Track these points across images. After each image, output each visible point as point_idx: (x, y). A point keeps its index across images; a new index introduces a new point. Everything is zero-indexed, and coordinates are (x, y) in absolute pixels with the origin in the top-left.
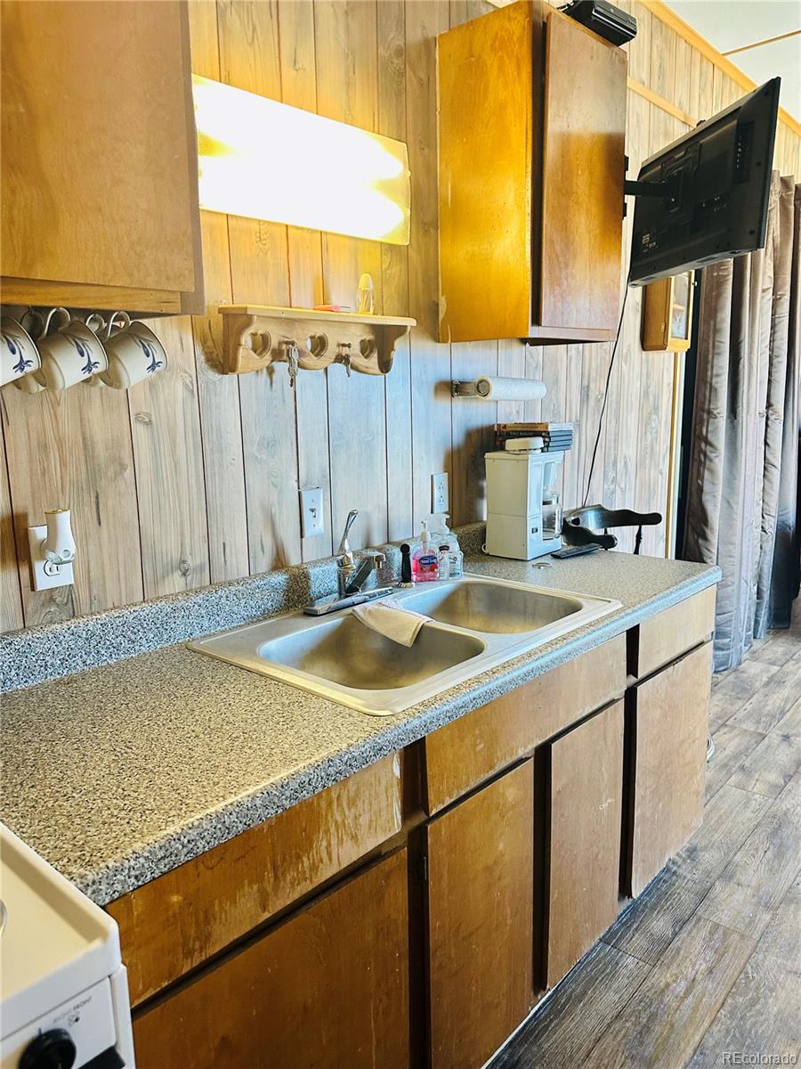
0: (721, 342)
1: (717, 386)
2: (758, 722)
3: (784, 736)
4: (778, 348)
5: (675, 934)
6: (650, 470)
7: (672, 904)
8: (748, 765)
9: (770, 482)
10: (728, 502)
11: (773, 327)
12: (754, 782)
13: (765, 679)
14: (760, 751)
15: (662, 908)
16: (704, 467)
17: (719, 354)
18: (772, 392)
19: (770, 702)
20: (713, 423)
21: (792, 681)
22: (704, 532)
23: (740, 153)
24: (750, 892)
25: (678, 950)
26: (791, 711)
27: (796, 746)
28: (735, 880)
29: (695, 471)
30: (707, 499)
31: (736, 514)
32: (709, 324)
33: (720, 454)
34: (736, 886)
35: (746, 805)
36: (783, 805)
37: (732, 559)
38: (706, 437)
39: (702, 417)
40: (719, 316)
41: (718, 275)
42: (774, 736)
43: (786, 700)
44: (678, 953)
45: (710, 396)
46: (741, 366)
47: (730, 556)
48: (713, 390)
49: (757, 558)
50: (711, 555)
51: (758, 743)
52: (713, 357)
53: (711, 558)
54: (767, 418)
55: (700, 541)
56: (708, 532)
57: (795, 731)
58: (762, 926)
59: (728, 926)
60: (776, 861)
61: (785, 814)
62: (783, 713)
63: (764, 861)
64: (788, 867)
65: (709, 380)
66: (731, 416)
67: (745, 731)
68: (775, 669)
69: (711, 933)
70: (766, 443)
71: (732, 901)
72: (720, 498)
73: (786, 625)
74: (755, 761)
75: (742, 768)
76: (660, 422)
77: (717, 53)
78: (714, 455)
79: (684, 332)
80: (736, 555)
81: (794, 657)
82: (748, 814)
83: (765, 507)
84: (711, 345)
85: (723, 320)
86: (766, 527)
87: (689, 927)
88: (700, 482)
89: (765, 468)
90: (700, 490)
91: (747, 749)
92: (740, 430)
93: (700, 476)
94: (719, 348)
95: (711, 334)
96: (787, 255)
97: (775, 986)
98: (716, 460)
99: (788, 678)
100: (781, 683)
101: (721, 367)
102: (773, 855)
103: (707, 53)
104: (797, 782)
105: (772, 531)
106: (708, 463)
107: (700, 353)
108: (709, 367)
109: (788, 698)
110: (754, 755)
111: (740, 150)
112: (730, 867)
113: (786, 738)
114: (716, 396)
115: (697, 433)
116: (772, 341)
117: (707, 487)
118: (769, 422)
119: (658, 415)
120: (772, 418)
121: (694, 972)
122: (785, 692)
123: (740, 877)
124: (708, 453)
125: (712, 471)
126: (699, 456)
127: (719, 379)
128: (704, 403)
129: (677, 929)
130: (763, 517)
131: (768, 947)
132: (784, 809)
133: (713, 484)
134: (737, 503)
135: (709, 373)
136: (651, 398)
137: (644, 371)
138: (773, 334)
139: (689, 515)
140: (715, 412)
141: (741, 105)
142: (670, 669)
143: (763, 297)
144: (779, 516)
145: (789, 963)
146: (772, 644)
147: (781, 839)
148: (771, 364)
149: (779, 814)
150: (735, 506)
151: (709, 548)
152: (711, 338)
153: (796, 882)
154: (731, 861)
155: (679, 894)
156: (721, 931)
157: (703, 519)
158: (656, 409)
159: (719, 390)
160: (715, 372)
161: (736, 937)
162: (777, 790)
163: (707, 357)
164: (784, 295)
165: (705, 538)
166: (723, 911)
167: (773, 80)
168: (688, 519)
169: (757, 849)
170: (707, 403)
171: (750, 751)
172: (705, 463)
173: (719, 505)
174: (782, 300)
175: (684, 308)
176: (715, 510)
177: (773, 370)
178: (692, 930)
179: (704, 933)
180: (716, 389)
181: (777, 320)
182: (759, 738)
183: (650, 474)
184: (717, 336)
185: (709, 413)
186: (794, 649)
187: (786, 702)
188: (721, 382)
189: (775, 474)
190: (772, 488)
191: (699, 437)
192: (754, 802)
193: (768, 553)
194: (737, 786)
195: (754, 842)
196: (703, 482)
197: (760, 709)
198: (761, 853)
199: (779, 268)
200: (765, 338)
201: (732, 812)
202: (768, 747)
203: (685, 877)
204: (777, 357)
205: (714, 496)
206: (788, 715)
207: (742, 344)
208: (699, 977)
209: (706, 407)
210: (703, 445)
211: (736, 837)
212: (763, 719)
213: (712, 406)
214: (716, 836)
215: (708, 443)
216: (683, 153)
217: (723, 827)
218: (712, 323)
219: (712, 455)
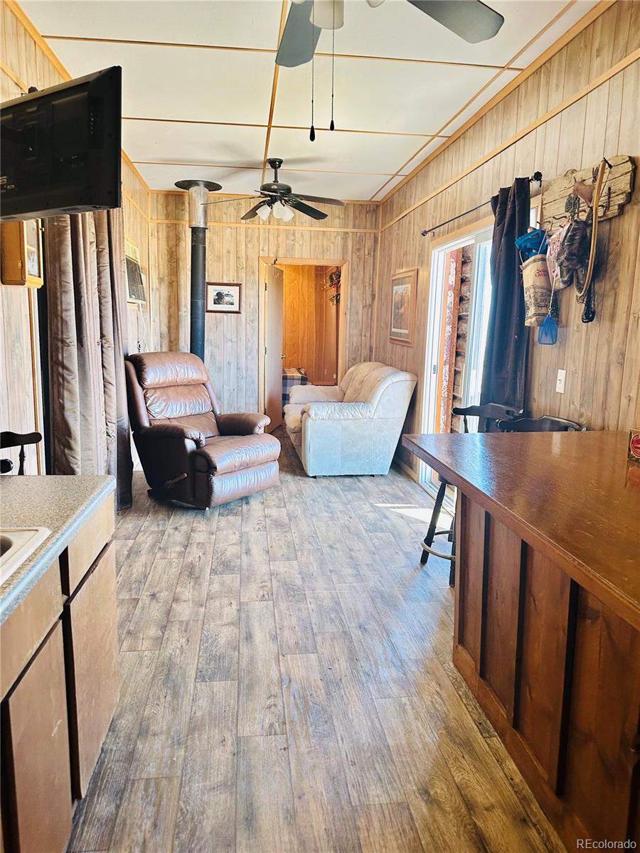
0: (66, 282)
1: (67, 319)
2: (130, 590)
3: (152, 595)
4: (104, 290)
5: (118, 807)
6: (18, 393)
7: (107, 781)
8: (133, 629)
9: (110, 397)
10: (84, 416)
11: (99, 273)
12: (141, 642)
13: (126, 553)
14: (138, 614)
15: (100, 789)
16: (63, 387)
17: (66, 292)
18: (103, 325)
19: (135, 571)
20: (67, 350)
21: (145, 549)
22: (69, 442)
23: (93, 122)
24: (163, 737)
25: (125, 820)
26: (151, 573)
27: (162, 601)
28: (151, 733)
29: (56, 391)
30: (69, 415)
31: (91, 425)
32: (55, 266)
33: (76, 375)
34: (153, 738)
35: (141, 664)
36: (166, 653)
37: (91, 462)
38: (63, 362)
39: (57, 345)
40: (63, 260)
41: (58, 225)
42: (145, 598)
43: (145, 566)
44: (126, 824)
45: (62, 328)
46: (82, 304)
47: (90, 460)
48: (64, 322)
49: (106, 458)
50: (77, 461)
51: (135, 608)
52: (61, 294)
53: (76, 464)
54: (102, 346)
55: (66, 451)
56: (72, 442)
57: (158, 589)
58: (180, 761)
59: (156, 776)
60: (175, 702)
61: (170, 659)
62: (146, 577)
63: (167, 705)
64: (184, 702)
65: (60, 313)
66: (79, 345)
67: (123, 600)
68: (130, 542)
69: (146, 790)
70: (103, 366)
71: (153, 753)
72: (78, 413)
73: (129, 506)
74: (137, 624)
75: (129, 633)
76: (22, 349)
77: (39, 34)
78: (71, 377)
79: (37, 271)
80: (94, 458)
81: (142, 530)
82: (145, 671)
83: (108, 417)
84: (58, 284)
85: (66, 264)
86: (110, 432)
87: (127, 795)
88: (61, 401)
89: (104, 386)
90: (62, 407)
91: (129, 615)
92: (87, 356)
93: (60, 396)
94: (65, 286)
95: (57, 274)
96: (103, 218)
97: (204, 808)
98: (73, 382)
99: (142, 548)
100: (138, 553)
101: (69, 304)
102: (172, 697)
103: (29, 29)
104: (170, 630)
105: (114, 434)
106: (66, 384)
107: (50, 290)
108: (59, 303)
109: (146, 563)
110: (135, 619)
111: (92, 119)
112: (143, 723)
113: (153, 596)
114: (67, 328)
115: (54, 359)
116: (99, 285)
117: (67, 405)
118: (104, 349)
119: (20, 343)
120: (105, 346)
121: (142, 834)
122: (143, 559)
123: (154, 728)
124: (65, 376)
125: (70, 391)
126: (58, 379)
127: (68, 313)
128: (57, 334)
129: (118, 802)
130: (107, 425)
131: (190, 778)
132: (168, 655)
133: (72, 401)
134: (91, 416)
135: (59, 308)
136: (13, 328)
137: (5, 303)
138: (99, 279)
139: (53, 430)
140: (68, 341)
141: (90, 80)
142: (91, 577)
143: (90, 249)
144: (118, 422)
145: (208, 783)
146: (124, 522)
147: (173, 681)
148: (100, 303)
149: (166, 661)
150: (88, 418)
151: (74, 456)
152: (58, 278)
153: (193, 712)
154: (143, 718)
155: (111, 767)
156: (152, 784)
157: (67, 432)
158: (18, 338)
159: (69, 323)
160: (64, 307)
161: (164, 782)
162: (159, 642)
163: (56, 293)
164: (104, 249)
165: (71, 448)
166: (149, 765)
167: (115, 67)
168: (54, 434)
169: (159, 698)
170: (60, 333)
171: (131, 615)
172: (64, 385)
173: (79, 418)
174: (104, 253)
175: (35, 249)
176: (75, 423)
177: (103, 308)
178: (130, 796)
179: (141, 793)
180: (66, 322)
181: (101, 268)
182: (134, 603)
183: (19, 396)
184: (63, 276)
185: (63, 341)
186: (140, 522)
187: (146, 567)
188: (70, 316)
189: (112, 389)
190: (111, 402)
191: (55, 362)
192: (145, 658)
193: (113, 452)
194: (130, 650)
195: (155, 692)
196: (63, 400)
197: (129, 578)
198: (162, 700)
199: (98, 227)
200: (94, 282)
201: (132, 674)
202: (143, 608)
203: (111, 750)
204: (105, 297)
205: (74, 412)
206: (150, 577)
207: (82, 285)
208: (148, 835)
209: (60, 337)
210: (60, 369)
211: (141, 694)
212: (133, 586)
213: (64, 337)
214: (126, 701)
215: (64, 367)
216: (35, 109)
217: (129, 689)
218: (57, 265)
219: (69, 378)
